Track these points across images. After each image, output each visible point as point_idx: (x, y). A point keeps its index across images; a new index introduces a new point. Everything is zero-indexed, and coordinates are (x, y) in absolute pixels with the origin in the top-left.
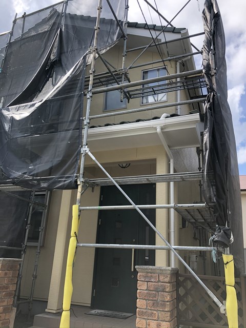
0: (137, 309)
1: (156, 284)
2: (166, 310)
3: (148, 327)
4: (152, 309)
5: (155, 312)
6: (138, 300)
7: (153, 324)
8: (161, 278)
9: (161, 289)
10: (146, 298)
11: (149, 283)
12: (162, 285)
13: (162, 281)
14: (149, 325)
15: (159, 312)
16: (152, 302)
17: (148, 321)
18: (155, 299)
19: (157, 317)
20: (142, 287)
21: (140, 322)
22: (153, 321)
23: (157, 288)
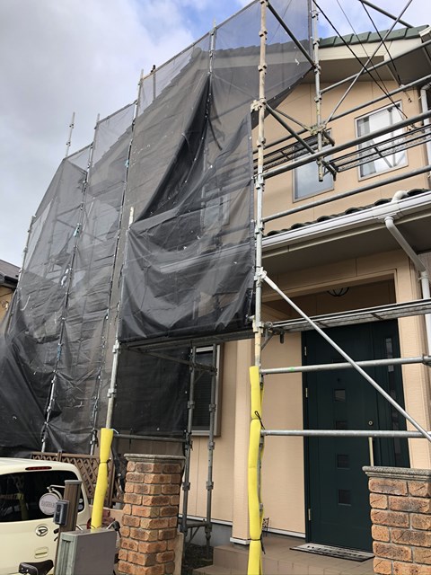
0: (374, 543)
1: (404, 499)
2: (426, 545)
3: (395, 572)
4: (400, 542)
5: (406, 548)
6: (373, 527)
7: (405, 569)
8: (413, 489)
9: (413, 508)
10: (388, 524)
11: (390, 497)
12: (414, 502)
13: (414, 494)
14: (397, 570)
15: (413, 548)
16: (399, 530)
17: (394, 563)
18: (404, 525)
19: (410, 557)
20: (378, 504)
21: (380, 564)
22: (404, 563)
23: (406, 507)
